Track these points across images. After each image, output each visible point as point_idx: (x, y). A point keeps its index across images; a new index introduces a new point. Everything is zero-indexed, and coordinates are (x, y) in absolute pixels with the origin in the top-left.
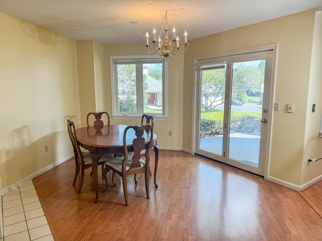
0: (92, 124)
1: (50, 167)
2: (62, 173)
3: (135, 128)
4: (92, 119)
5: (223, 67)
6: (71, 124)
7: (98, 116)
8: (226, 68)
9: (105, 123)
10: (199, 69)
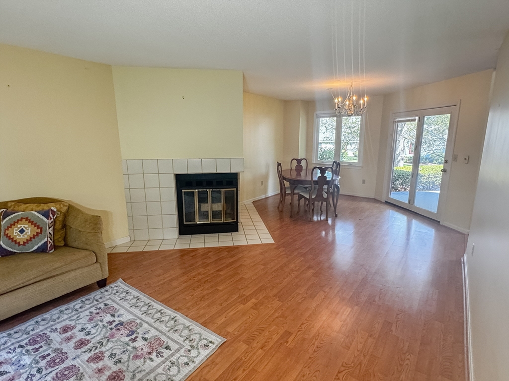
0: (294, 167)
1: (263, 197)
2: (270, 201)
3: (320, 168)
4: (295, 163)
5: (414, 120)
6: (279, 164)
7: (299, 161)
8: (417, 121)
9: (304, 167)
10: (394, 122)
